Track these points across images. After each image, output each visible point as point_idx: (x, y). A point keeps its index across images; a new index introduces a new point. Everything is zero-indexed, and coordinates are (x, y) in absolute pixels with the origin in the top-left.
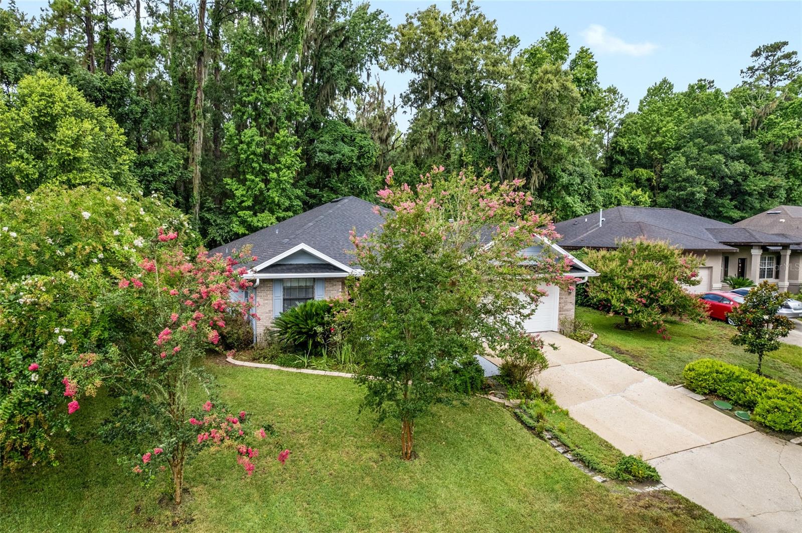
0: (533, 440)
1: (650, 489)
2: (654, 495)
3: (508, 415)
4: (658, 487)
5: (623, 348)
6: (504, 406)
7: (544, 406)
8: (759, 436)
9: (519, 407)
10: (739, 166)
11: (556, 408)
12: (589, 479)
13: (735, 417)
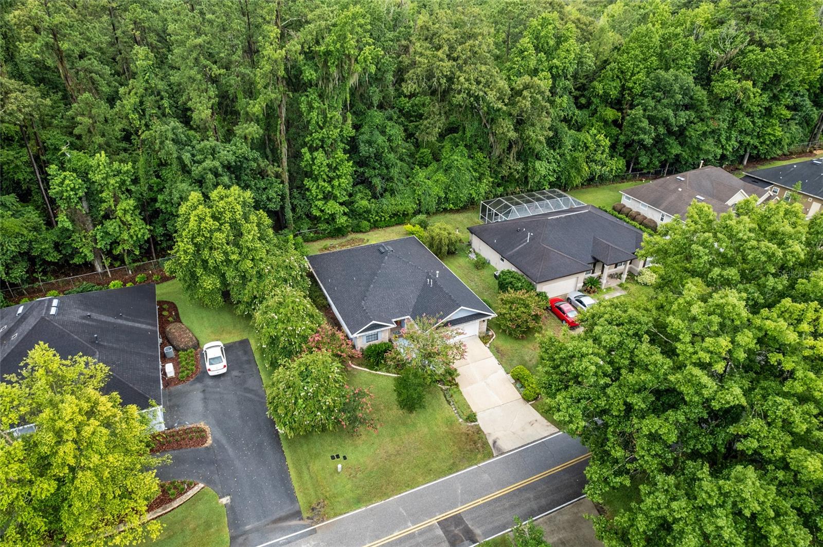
0: (446, 405)
1: (473, 424)
2: (472, 427)
3: (442, 393)
4: (476, 423)
5: (501, 349)
6: (442, 390)
7: (455, 390)
8: (522, 400)
9: (446, 390)
10: (684, 116)
11: (459, 390)
12: (458, 420)
13: (519, 391)
